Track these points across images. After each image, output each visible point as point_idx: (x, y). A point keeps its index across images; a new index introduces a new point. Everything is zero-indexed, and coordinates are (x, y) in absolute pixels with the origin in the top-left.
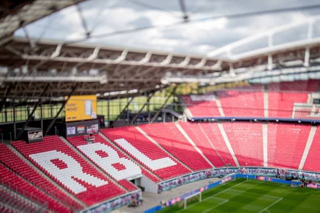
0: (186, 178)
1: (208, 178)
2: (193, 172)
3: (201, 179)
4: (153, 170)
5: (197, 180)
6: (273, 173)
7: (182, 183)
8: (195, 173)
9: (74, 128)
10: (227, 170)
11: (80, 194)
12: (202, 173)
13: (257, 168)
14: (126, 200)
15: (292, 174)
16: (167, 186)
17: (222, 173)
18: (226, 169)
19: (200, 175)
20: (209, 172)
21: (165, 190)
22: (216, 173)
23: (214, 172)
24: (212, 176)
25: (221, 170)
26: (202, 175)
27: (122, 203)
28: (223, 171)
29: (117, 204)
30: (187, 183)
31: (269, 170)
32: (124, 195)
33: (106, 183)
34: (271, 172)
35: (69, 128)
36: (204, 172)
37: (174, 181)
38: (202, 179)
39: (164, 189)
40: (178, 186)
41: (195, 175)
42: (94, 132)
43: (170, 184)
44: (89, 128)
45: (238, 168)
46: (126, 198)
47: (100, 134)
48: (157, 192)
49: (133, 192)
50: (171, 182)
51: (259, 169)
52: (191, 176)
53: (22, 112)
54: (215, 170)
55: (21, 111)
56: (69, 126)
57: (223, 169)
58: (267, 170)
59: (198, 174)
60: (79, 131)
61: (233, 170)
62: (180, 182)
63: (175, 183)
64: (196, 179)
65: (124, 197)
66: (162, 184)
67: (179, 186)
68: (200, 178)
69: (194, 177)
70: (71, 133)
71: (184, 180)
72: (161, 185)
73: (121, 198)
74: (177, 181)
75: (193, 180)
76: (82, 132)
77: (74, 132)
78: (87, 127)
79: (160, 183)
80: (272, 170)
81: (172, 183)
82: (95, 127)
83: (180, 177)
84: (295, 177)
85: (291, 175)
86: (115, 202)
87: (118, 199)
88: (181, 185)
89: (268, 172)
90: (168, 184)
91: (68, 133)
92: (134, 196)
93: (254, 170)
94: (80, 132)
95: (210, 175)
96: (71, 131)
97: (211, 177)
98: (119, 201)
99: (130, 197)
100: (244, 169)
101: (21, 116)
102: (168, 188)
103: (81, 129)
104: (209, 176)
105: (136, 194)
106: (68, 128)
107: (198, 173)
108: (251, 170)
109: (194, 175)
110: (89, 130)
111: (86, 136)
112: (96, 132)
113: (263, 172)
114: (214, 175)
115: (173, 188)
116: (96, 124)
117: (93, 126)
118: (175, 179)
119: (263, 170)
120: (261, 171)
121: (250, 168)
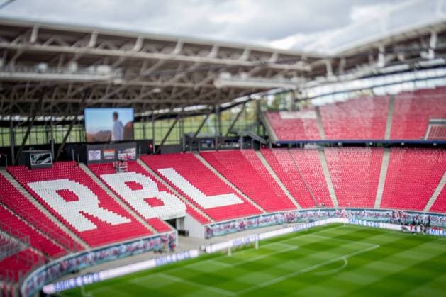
0: (253, 221)
1: (290, 223)
2: (265, 213)
3: (277, 224)
4: (205, 208)
5: (271, 225)
6: (386, 216)
7: (246, 227)
8: (268, 215)
9: (99, 151)
10: (318, 212)
11: (86, 232)
12: (280, 215)
13: (363, 210)
14: (151, 244)
15: (413, 218)
16: (220, 230)
17: (311, 216)
18: (318, 210)
19: (276, 218)
20: (290, 214)
21: (218, 236)
22: (302, 216)
23: (299, 214)
24: (296, 220)
25: (309, 213)
26: (280, 218)
27: (145, 247)
28: (312, 213)
29: (137, 248)
30: (255, 228)
31: (381, 213)
32: (150, 236)
33: (129, 221)
34: (383, 216)
35: (92, 152)
36: (283, 214)
37: (232, 224)
38: (279, 224)
39: (215, 233)
40: (238, 231)
41: (269, 217)
42: (129, 158)
43: (225, 228)
44: (121, 153)
45: (335, 210)
46: (152, 241)
47: (139, 161)
48: (203, 237)
49: (164, 234)
50: (227, 225)
51: (367, 212)
52: (261, 218)
53: (39, 134)
54: (300, 211)
55: (36, 132)
56: (92, 150)
57: (313, 210)
58: (377, 212)
59: (273, 217)
60: (107, 156)
61: (327, 213)
62: (242, 226)
63: (234, 227)
64: (270, 223)
65: (149, 239)
66: (212, 226)
67: (242, 231)
68: (277, 222)
69: (266, 221)
70: (95, 159)
71: (250, 223)
72: (211, 228)
73: (144, 240)
74: (237, 224)
75: (265, 224)
76: (111, 158)
77: (98, 158)
78: (119, 152)
79: (209, 225)
80: (385, 213)
81: (229, 227)
82: (130, 152)
83: (242, 219)
84: (417, 221)
85: (411, 220)
86: (134, 245)
87: (139, 241)
88: (244, 229)
89: (379, 215)
90: (222, 227)
91: (90, 158)
92: (165, 239)
93: (358, 212)
94: (107, 158)
95: (292, 219)
96: (94, 155)
97: (295, 222)
98: (141, 243)
99: (159, 239)
100: (343, 211)
101: (37, 139)
102: (222, 232)
103: (109, 154)
104: (290, 220)
105: (168, 236)
106: (89, 152)
107: (274, 214)
108: (354, 212)
109: (266, 218)
110: (121, 156)
111: (115, 163)
112: (132, 158)
113: (371, 215)
114: (298, 218)
115: (231, 233)
116: (132, 147)
117: (127, 150)
118: (234, 221)
119: (372, 212)
120: (369, 213)
121: (352, 210)
